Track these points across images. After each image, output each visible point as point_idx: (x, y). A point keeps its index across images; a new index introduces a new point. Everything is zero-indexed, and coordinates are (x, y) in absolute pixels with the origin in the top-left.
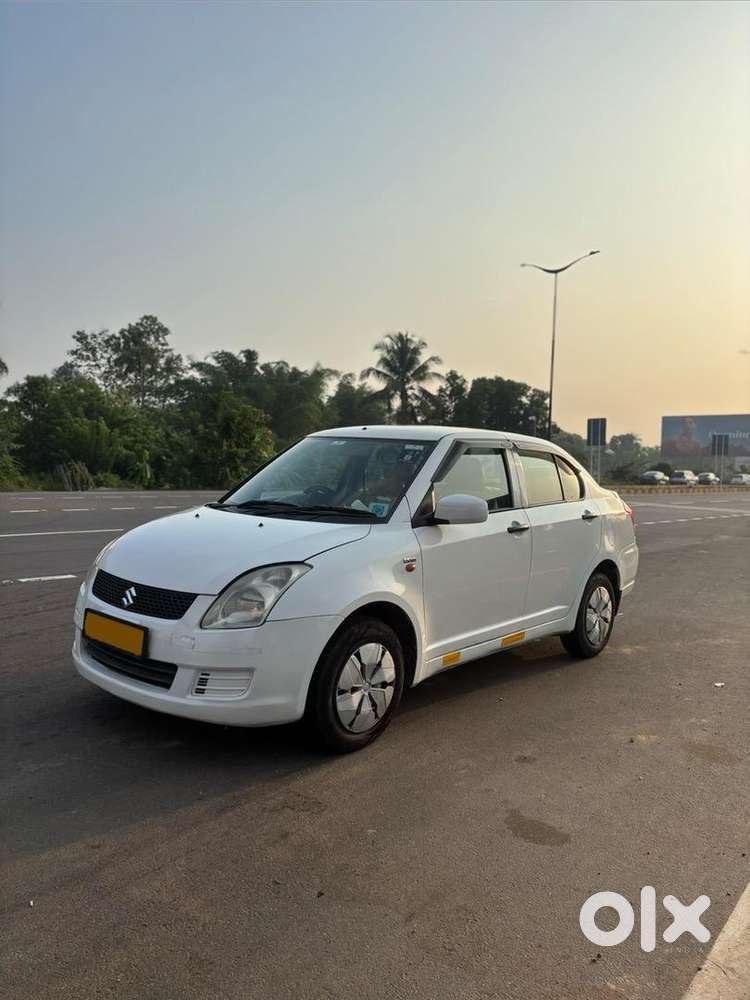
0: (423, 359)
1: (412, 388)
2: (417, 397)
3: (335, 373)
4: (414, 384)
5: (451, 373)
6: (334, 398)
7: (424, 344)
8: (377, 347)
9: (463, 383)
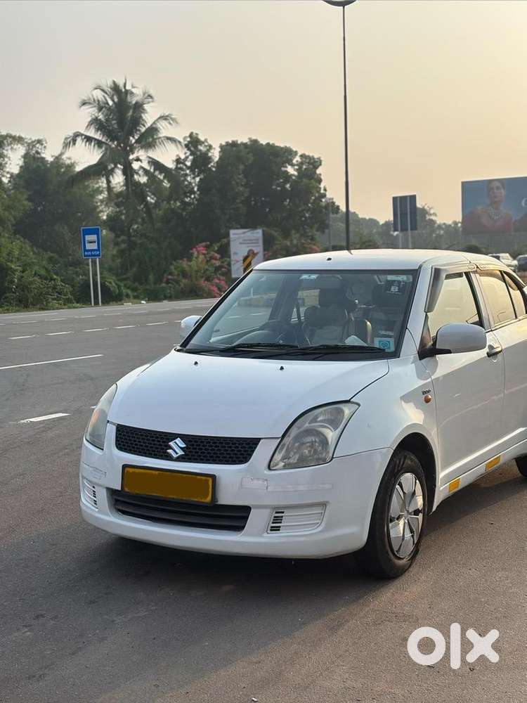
0: (149, 117)
1: (138, 159)
2: (146, 172)
3: (19, 140)
4: (141, 153)
5: (191, 136)
6: (18, 175)
7: (150, 96)
8: (84, 104)
9: (209, 150)
